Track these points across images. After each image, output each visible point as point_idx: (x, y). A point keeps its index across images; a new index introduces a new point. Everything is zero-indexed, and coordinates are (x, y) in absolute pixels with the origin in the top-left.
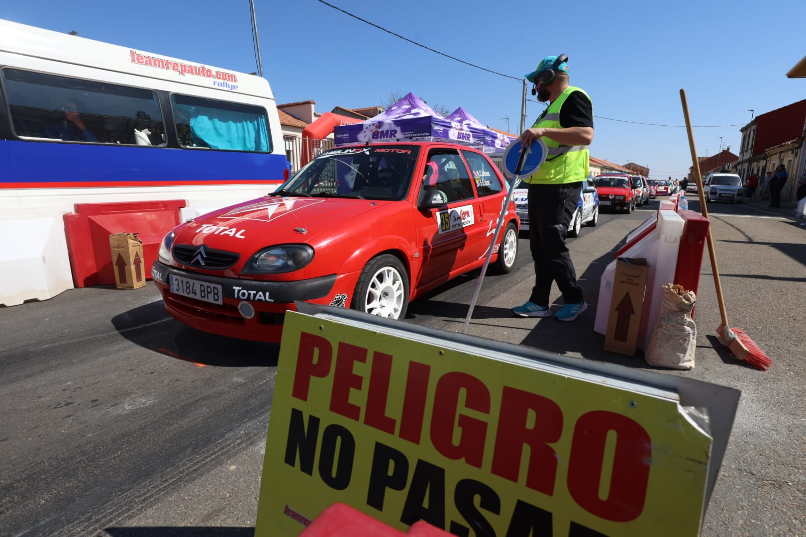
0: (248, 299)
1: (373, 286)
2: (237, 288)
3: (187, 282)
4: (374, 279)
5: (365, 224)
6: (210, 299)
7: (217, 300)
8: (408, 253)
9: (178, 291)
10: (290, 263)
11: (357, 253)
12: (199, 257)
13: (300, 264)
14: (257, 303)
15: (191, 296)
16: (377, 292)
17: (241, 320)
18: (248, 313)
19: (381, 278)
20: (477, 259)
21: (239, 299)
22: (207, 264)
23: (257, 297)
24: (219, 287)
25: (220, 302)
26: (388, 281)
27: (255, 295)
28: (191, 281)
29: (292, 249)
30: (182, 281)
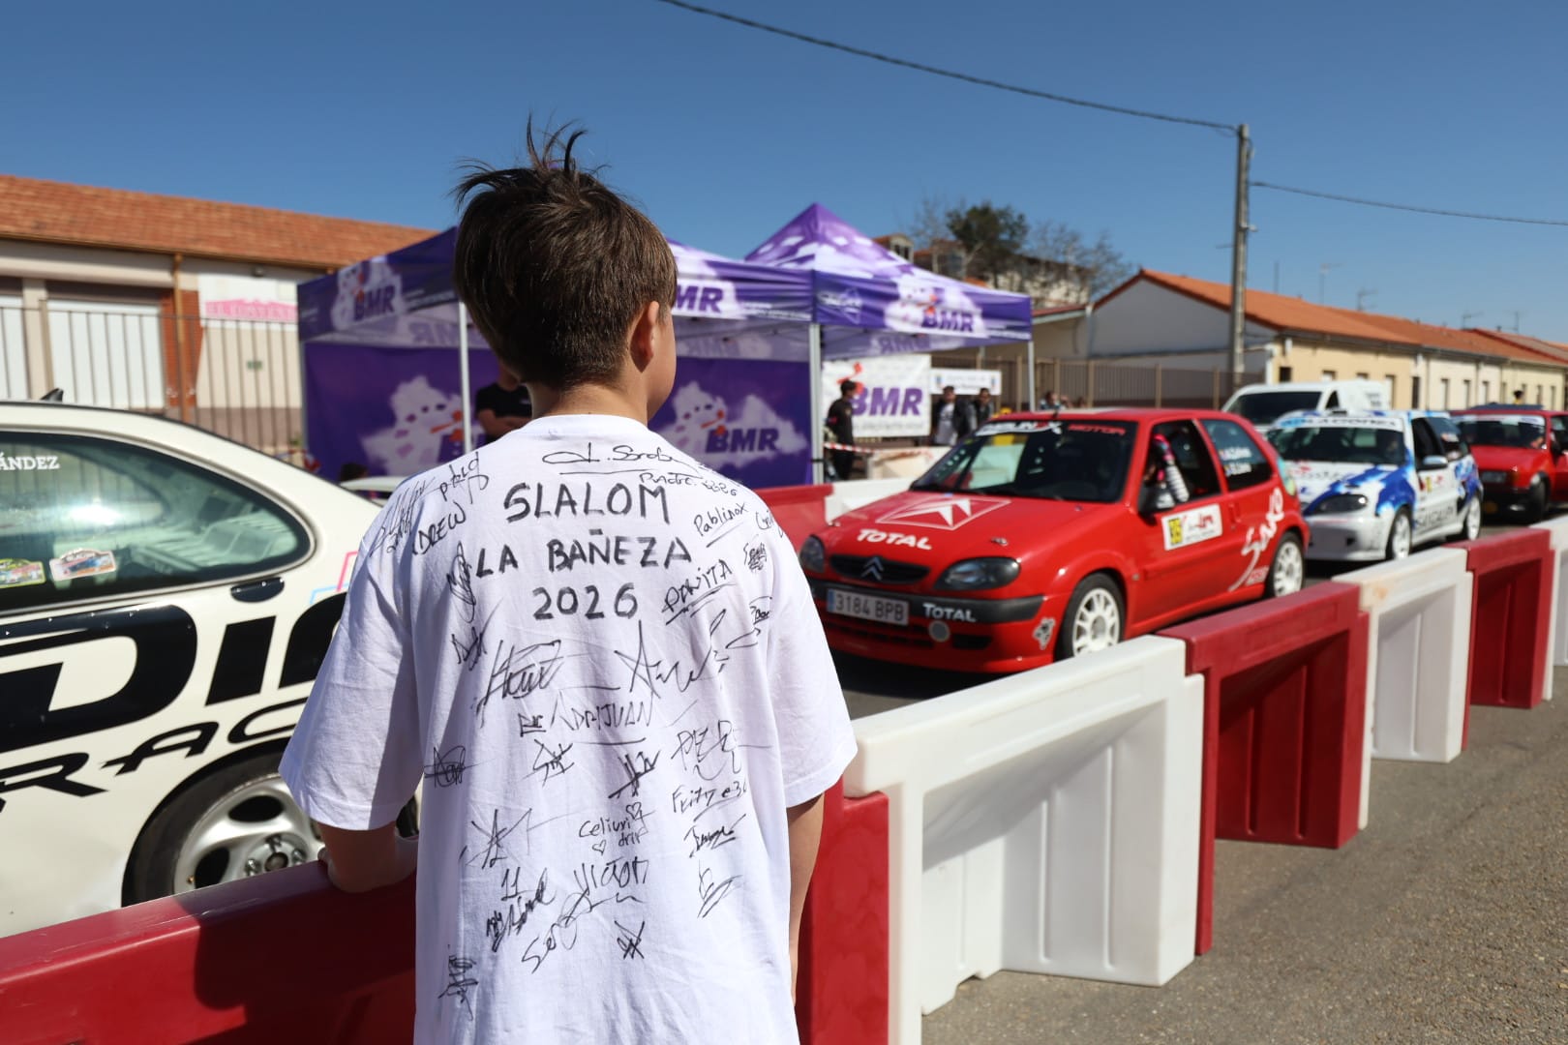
0: (944, 618)
1: (1082, 618)
2: (928, 606)
3: (857, 599)
4: (1082, 609)
5: (1072, 534)
6: (891, 618)
7: (899, 620)
8: (1125, 573)
9: (840, 609)
10: (992, 579)
11: (1062, 572)
12: (873, 569)
13: (1003, 581)
14: (954, 623)
15: (862, 615)
16: (1087, 625)
17: (931, 643)
18: (940, 635)
19: (1089, 606)
20: (1225, 589)
21: (932, 618)
22: (884, 578)
23: (956, 616)
24: (905, 605)
25: (905, 621)
26: (1099, 609)
27: (952, 614)
28: (863, 598)
29: (993, 563)
30: (849, 598)
